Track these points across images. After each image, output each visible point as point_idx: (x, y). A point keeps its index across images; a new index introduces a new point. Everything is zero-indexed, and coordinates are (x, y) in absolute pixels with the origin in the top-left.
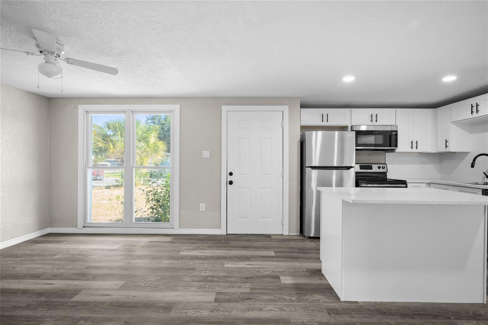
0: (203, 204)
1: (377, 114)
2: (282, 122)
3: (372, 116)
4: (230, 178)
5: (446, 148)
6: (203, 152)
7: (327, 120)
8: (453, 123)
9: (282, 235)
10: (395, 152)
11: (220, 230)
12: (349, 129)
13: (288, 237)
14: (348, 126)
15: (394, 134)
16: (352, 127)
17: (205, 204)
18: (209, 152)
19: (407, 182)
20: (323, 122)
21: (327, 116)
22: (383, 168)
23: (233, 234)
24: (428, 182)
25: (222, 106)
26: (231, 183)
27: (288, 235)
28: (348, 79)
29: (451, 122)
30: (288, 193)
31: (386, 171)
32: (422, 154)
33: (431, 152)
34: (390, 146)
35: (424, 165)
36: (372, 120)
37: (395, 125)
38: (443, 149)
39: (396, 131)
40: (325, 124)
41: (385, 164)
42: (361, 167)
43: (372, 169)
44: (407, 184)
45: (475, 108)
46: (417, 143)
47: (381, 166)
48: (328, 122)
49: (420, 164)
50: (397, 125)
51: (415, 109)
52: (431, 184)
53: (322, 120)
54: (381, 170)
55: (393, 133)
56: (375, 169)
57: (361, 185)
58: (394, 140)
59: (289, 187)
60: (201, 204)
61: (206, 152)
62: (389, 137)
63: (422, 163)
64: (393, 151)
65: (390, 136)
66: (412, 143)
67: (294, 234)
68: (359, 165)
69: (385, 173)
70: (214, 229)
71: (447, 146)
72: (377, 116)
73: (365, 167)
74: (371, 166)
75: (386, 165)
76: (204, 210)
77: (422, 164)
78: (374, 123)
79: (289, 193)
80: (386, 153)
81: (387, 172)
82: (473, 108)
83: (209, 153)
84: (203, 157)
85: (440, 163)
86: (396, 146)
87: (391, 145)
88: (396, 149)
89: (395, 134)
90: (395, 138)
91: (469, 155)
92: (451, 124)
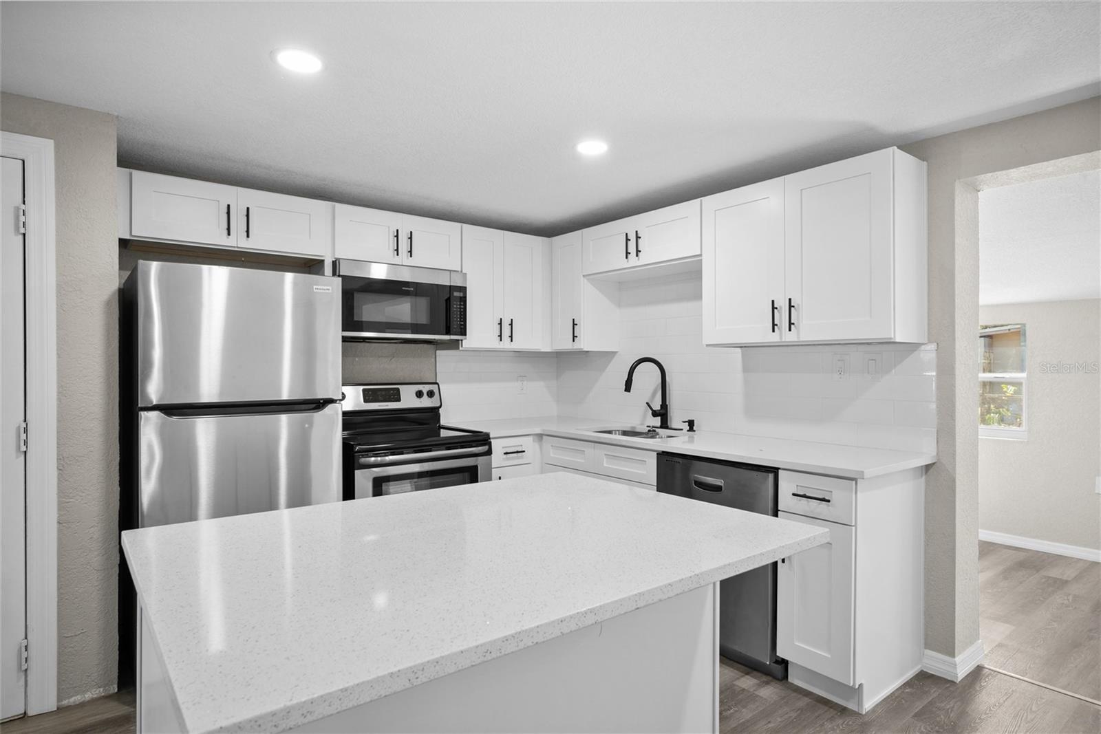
1: (411, 233)
2: (17, 209)
3: (397, 236)
5: (574, 341)
7: (248, 231)
8: (588, 279)
9: (24, 717)
10: (460, 348)
12: (328, 269)
14: (323, 261)
15: (456, 297)
16: (335, 264)
19: (491, 436)
20: (229, 234)
21: (248, 216)
22: (431, 394)
24: (538, 431)
27: (55, 708)
28: (299, 63)
29: (584, 276)
30: (55, 525)
31: (439, 405)
32: (521, 355)
33: (542, 350)
34: (448, 332)
35: (525, 383)
36: (397, 250)
37: (460, 270)
38: (566, 344)
39: (463, 289)
40: (237, 242)
41: (436, 383)
42: (369, 396)
43: (399, 400)
44: (491, 442)
45: (633, 244)
46: (511, 324)
47: (425, 389)
48: (248, 236)
49: (518, 381)
50: (464, 272)
51: (506, 232)
52: (544, 437)
53: (226, 227)
54: (426, 402)
55: (456, 294)
56: (409, 400)
57: (363, 460)
58: (457, 314)
59: (59, 497)
62: (444, 302)
63: (522, 377)
64: (455, 345)
65: (448, 301)
66: (500, 324)
67: (88, 696)
68: (362, 387)
69: (434, 412)
71: (576, 337)
72: (411, 238)
73: (379, 393)
74: (398, 389)
75: (437, 386)
77: (521, 381)
78: (403, 258)
79: (59, 523)
80: (437, 351)
81: (440, 407)
82: (629, 242)
85: (557, 379)
86: (463, 332)
87: (450, 327)
88: (462, 340)
89: (461, 297)
90: (460, 308)
91: (616, 359)
92: (584, 281)
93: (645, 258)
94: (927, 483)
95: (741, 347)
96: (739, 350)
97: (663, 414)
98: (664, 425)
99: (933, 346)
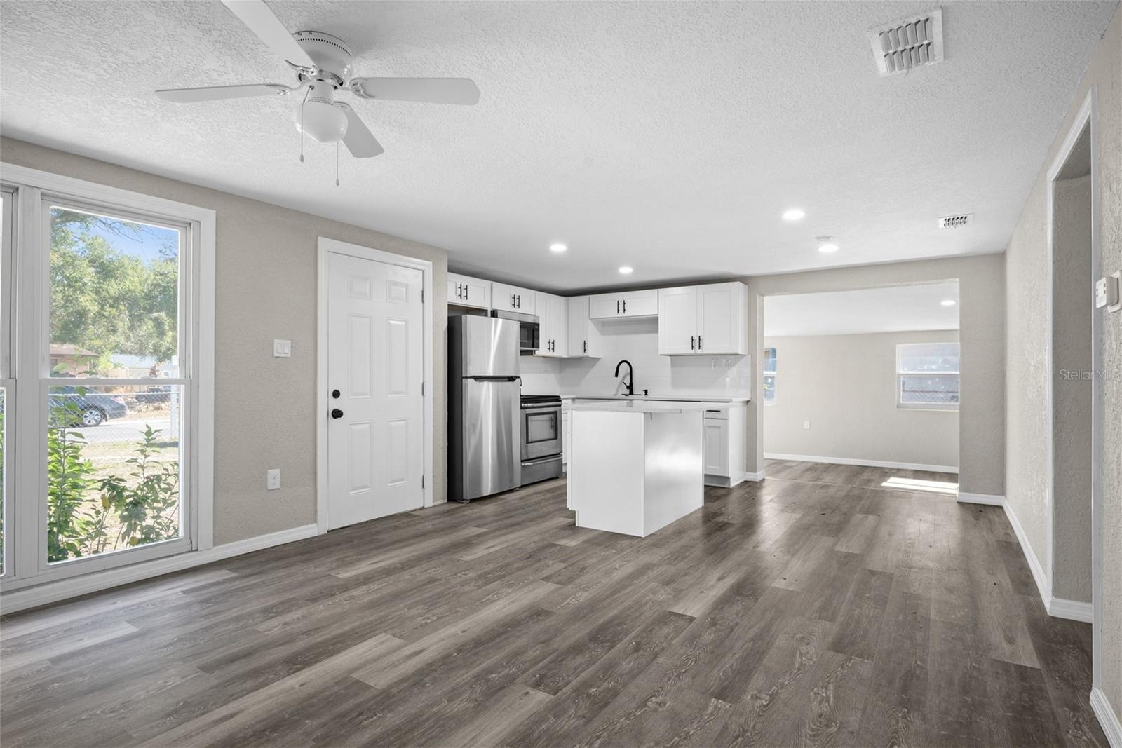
0: (276, 470)
1: (519, 296)
2: (422, 292)
3: (514, 298)
4: (336, 404)
5: (583, 352)
6: (276, 341)
7: (466, 296)
8: (592, 321)
9: (423, 508)
11: (314, 525)
13: (431, 510)
14: (488, 311)
15: (536, 329)
17: (279, 470)
18: (290, 341)
19: (561, 398)
20: (461, 298)
21: (466, 289)
23: (341, 528)
24: (573, 397)
25: (319, 237)
26: (337, 414)
27: (432, 505)
28: (558, 248)
29: (587, 319)
32: (555, 359)
33: (563, 357)
34: (533, 347)
36: (514, 305)
37: (536, 315)
38: (580, 353)
39: (538, 325)
40: (463, 301)
44: (561, 400)
46: (554, 343)
48: (467, 299)
51: (537, 292)
53: (459, 294)
55: (536, 327)
57: (523, 405)
58: (536, 337)
60: (271, 472)
61: (283, 341)
63: (546, 371)
65: (533, 331)
66: (550, 342)
67: (439, 503)
70: (301, 525)
71: (585, 350)
72: (519, 299)
76: (278, 486)
78: (515, 309)
82: (619, 304)
83: (290, 345)
84: (276, 355)
85: (560, 373)
86: (536, 347)
87: (533, 344)
88: (535, 350)
90: (537, 334)
91: (600, 361)
92: (590, 321)
93: (628, 313)
94: (747, 408)
95: (670, 356)
96: (669, 357)
97: (630, 387)
98: (631, 393)
99: (750, 356)
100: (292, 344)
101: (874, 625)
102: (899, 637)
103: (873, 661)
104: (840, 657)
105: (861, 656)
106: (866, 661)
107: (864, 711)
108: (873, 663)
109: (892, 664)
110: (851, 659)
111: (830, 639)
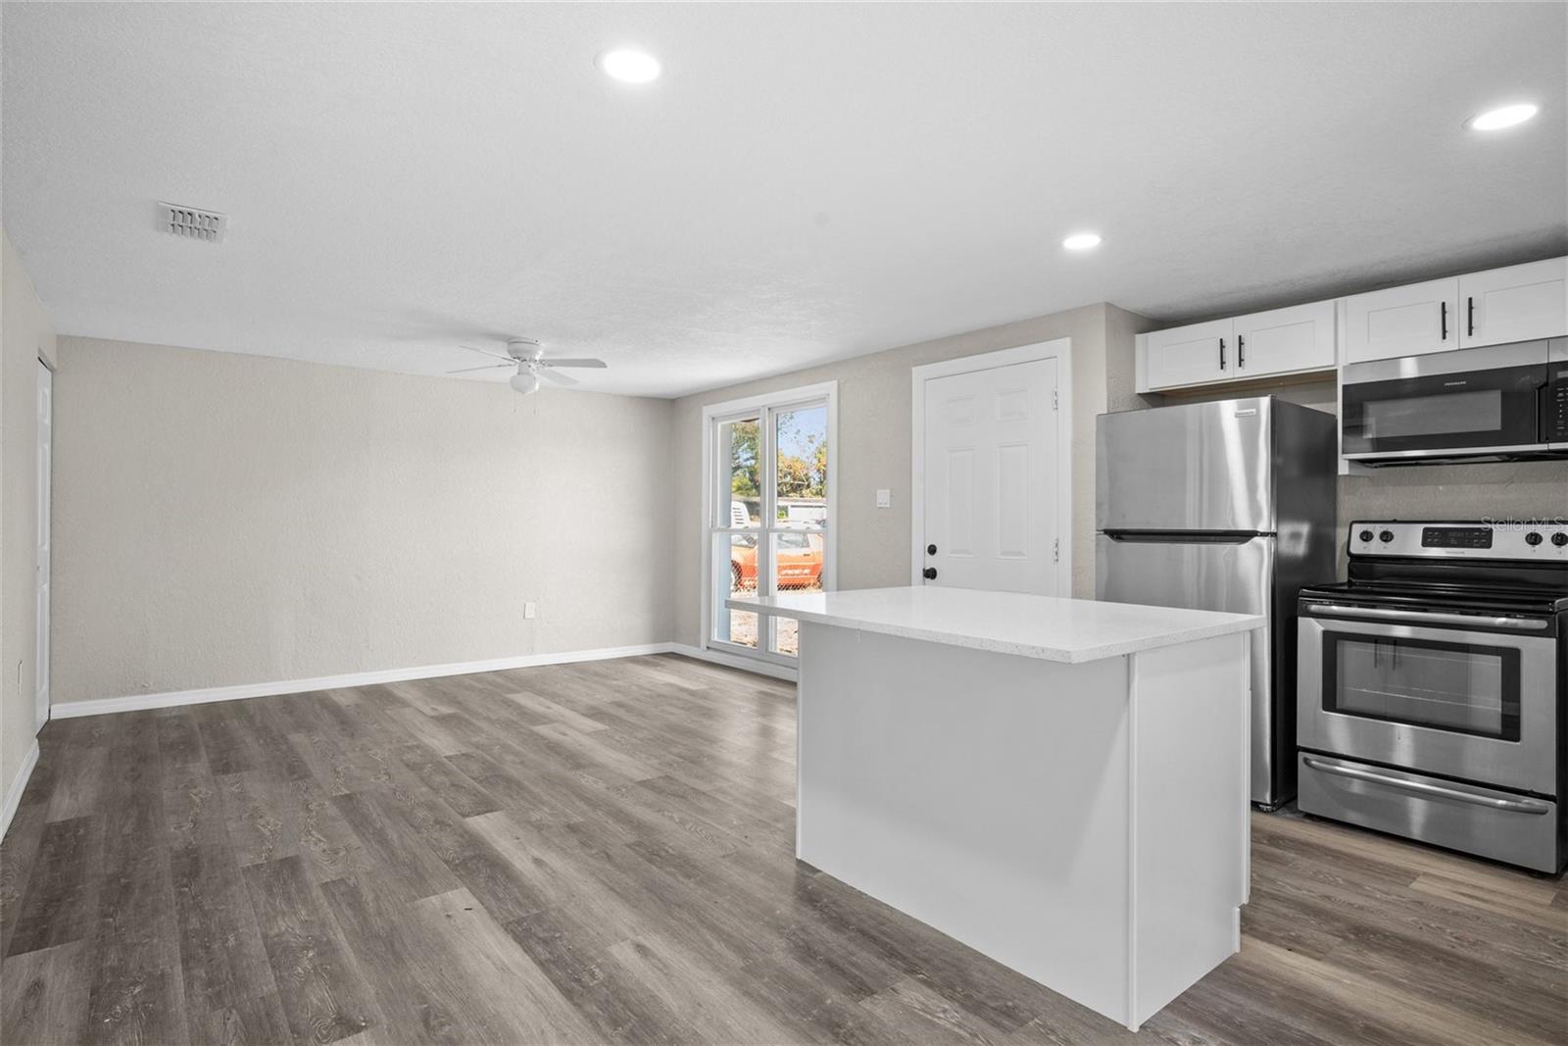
4: (931, 562)
6: (879, 491)
12: (1341, 379)
18: (889, 491)
20: (1223, 368)
21: (1243, 343)
22: (1558, 541)
26: (930, 574)
40: (1233, 373)
43: (1488, 545)
47: (1548, 531)
48: (1241, 367)
53: (1220, 360)
54: (1545, 552)
58: (1563, 408)
61: (883, 491)
65: (1544, 388)
68: (1423, 526)
73: (1451, 534)
74: (1489, 530)
78: (1459, 339)
83: (889, 494)
84: (878, 506)
100: (891, 493)
101: (265, 907)
102: (223, 907)
103: (242, 868)
104: (279, 855)
105: (258, 867)
106: (248, 864)
107: (227, 833)
108: (240, 866)
109: (218, 875)
110: (266, 859)
111: (306, 865)
